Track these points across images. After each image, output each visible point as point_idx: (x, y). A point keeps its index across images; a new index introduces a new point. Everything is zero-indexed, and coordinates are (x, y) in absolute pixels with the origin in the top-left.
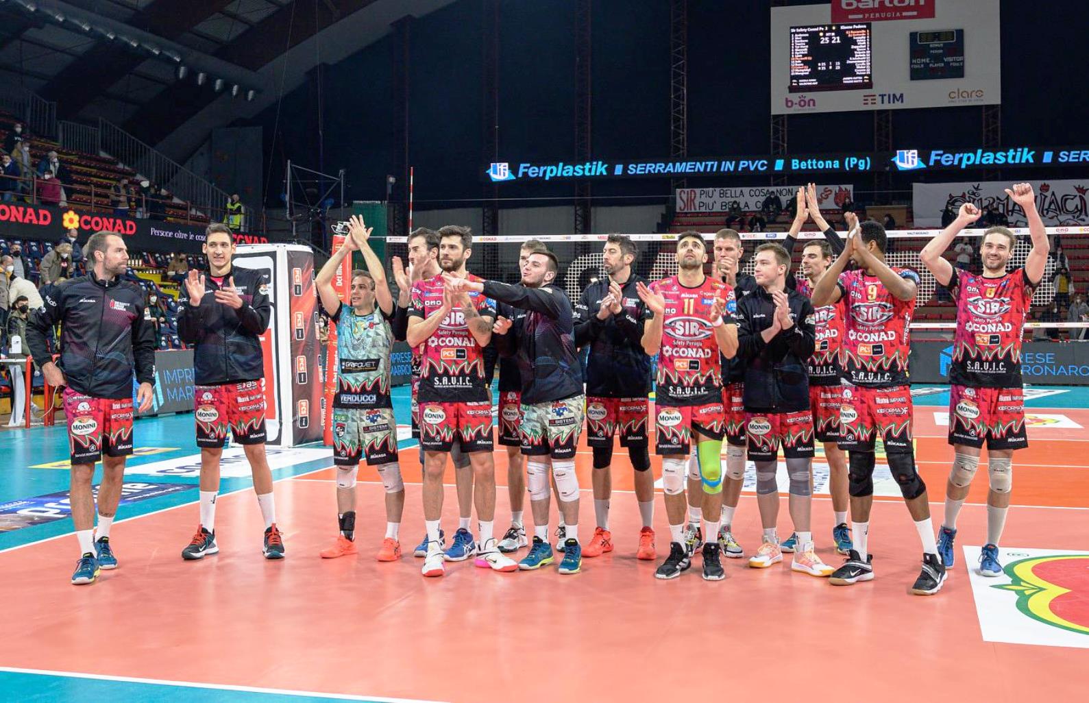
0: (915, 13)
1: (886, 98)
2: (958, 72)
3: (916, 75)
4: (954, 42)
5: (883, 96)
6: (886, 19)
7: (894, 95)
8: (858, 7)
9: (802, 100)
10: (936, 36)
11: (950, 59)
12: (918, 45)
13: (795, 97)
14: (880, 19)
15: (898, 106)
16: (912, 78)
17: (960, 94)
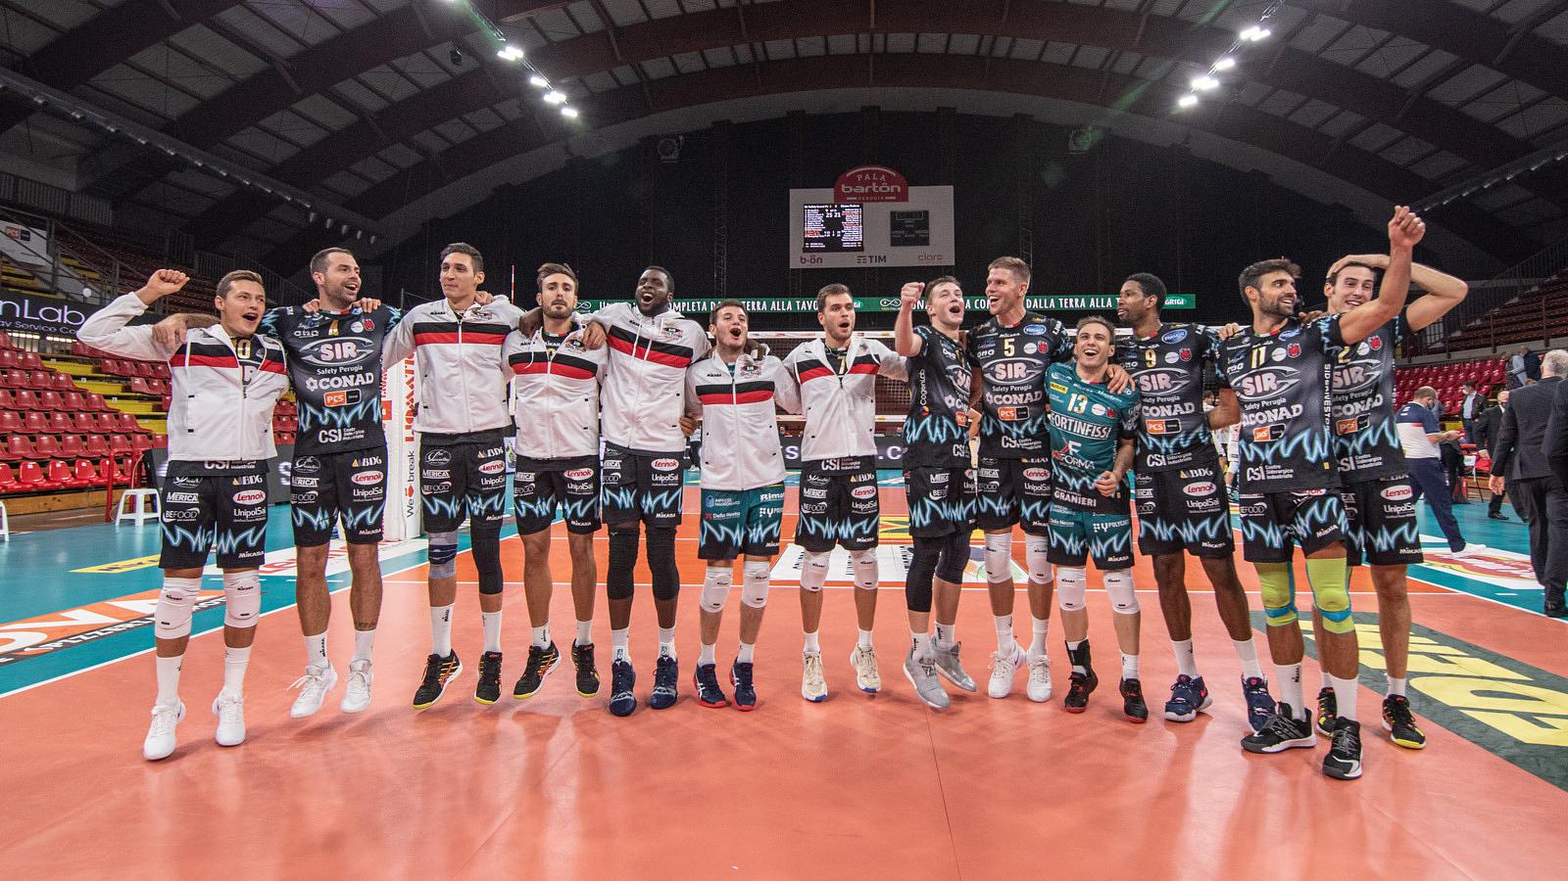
0: (894, 198)
1: (874, 260)
2: (925, 241)
3: (895, 242)
4: (922, 220)
5: (871, 257)
6: (873, 201)
7: (880, 257)
8: (853, 192)
9: (813, 258)
10: (909, 215)
11: (918, 232)
12: (897, 221)
13: (808, 256)
14: (869, 201)
15: (882, 264)
16: (892, 245)
17: (926, 258)
